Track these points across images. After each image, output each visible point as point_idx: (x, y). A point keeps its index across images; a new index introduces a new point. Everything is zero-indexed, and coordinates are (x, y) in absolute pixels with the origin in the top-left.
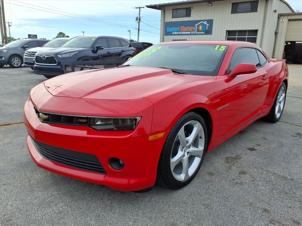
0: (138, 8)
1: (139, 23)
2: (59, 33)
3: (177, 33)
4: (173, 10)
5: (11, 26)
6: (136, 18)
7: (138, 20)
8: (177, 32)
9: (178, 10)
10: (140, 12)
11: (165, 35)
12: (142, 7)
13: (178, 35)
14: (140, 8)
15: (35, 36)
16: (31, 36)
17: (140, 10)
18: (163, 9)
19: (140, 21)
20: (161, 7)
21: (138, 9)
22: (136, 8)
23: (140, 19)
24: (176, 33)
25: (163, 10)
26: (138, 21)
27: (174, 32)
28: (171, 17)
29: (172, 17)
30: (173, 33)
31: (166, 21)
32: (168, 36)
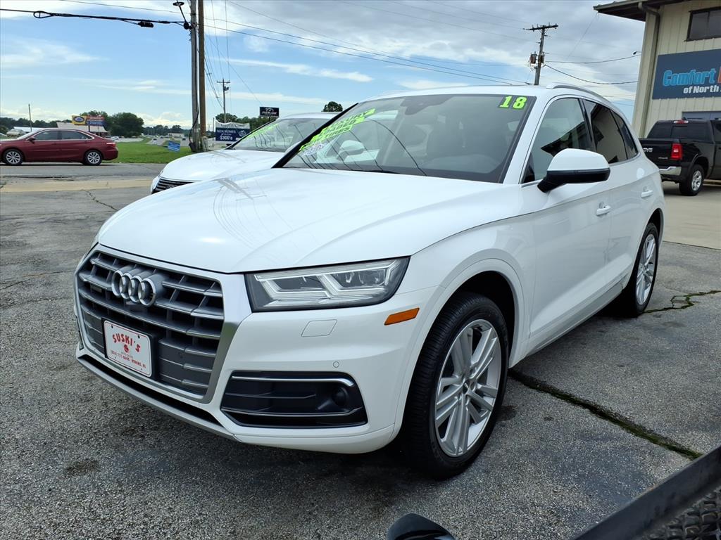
0: (538, 29)
1: (538, 69)
2: (327, 103)
3: (704, 90)
4: (693, 13)
5: (228, 88)
6: (532, 55)
7: (537, 62)
8: (704, 86)
9: (711, 13)
10: (542, 39)
11: (654, 98)
12: (552, 25)
13: (708, 94)
14: (544, 28)
15: (274, 112)
16: (265, 111)
17: (543, 34)
18: (654, 13)
19: (542, 65)
20: (649, 8)
21: (539, 32)
22: (534, 29)
23: (541, 60)
24: (697, 90)
25: (653, 19)
26: (536, 65)
27: (693, 85)
28: (685, 36)
29: (685, 39)
30: (686, 91)
31: (664, 50)
32: (665, 102)
